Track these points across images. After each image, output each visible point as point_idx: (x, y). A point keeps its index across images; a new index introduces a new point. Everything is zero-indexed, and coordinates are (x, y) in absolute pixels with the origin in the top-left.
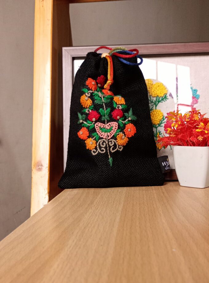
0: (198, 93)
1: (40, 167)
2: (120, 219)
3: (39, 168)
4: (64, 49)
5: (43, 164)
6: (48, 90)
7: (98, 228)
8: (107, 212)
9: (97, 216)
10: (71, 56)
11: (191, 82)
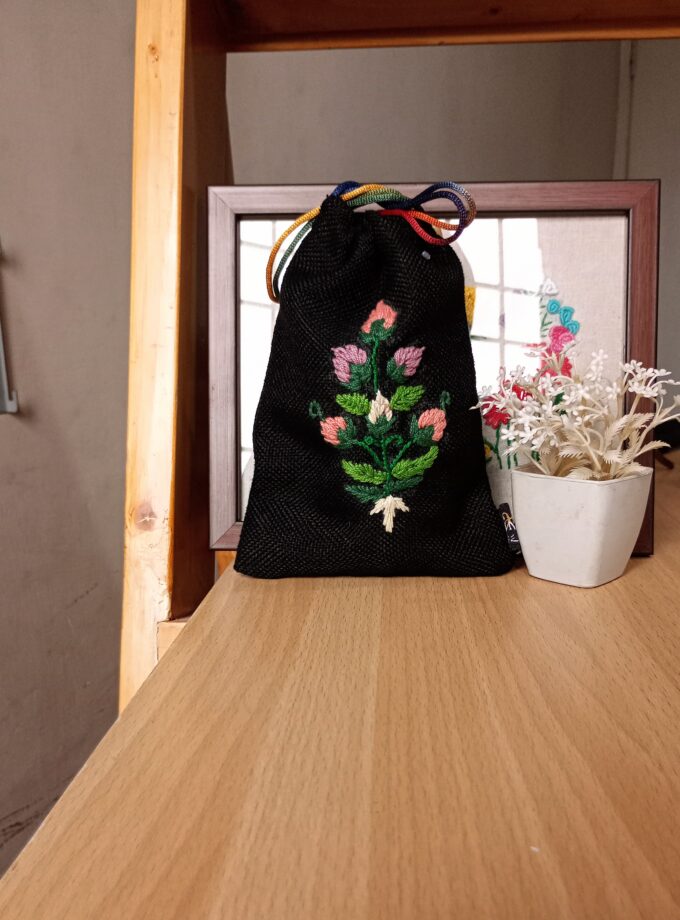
0: (575, 318)
1: (148, 519)
2: (376, 711)
3: (145, 521)
4: (213, 191)
5: (155, 510)
6: (171, 308)
7: (319, 748)
8: (338, 683)
9: (313, 700)
10: (232, 210)
11: (557, 288)
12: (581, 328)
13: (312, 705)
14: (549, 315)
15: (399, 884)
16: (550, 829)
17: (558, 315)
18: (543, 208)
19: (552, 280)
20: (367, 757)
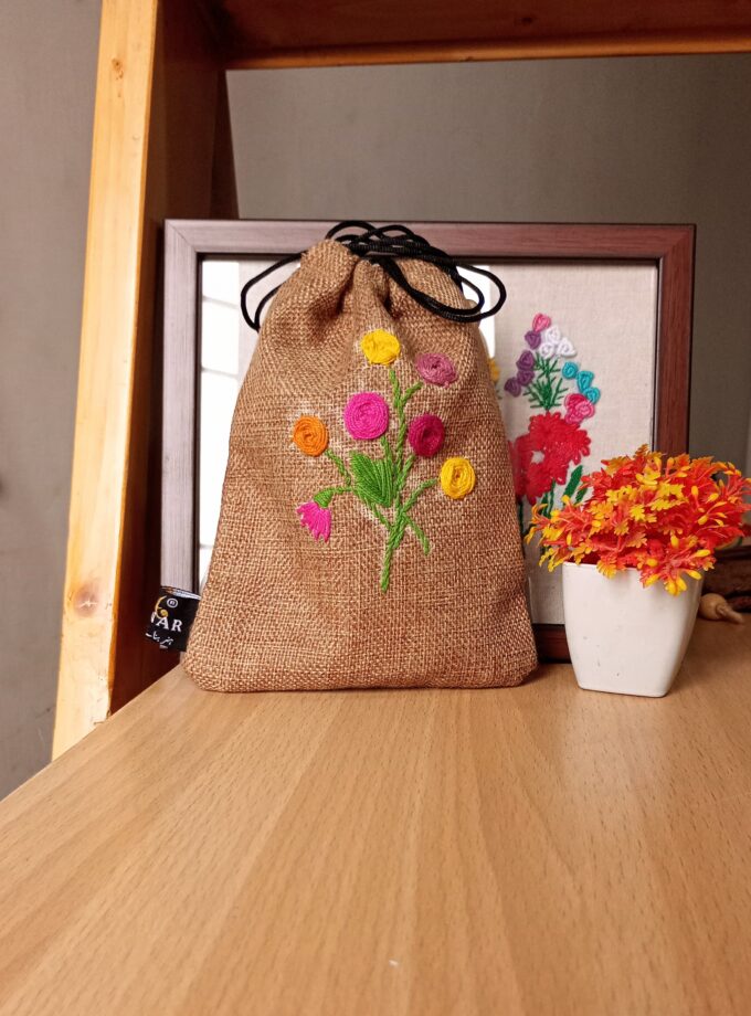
0: (595, 384)
1: (88, 603)
3: (85, 607)
5: (98, 595)
7: (198, 852)
8: (249, 788)
9: (215, 803)
10: (193, 247)
11: (574, 349)
12: (602, 397)
13: (211, 808)
14: (565, 381)
15: (225, 988)
16: (421, 945)
17: (575, 381)
18: (559, 255)
19: (569, 339)
20: (247, 863)
